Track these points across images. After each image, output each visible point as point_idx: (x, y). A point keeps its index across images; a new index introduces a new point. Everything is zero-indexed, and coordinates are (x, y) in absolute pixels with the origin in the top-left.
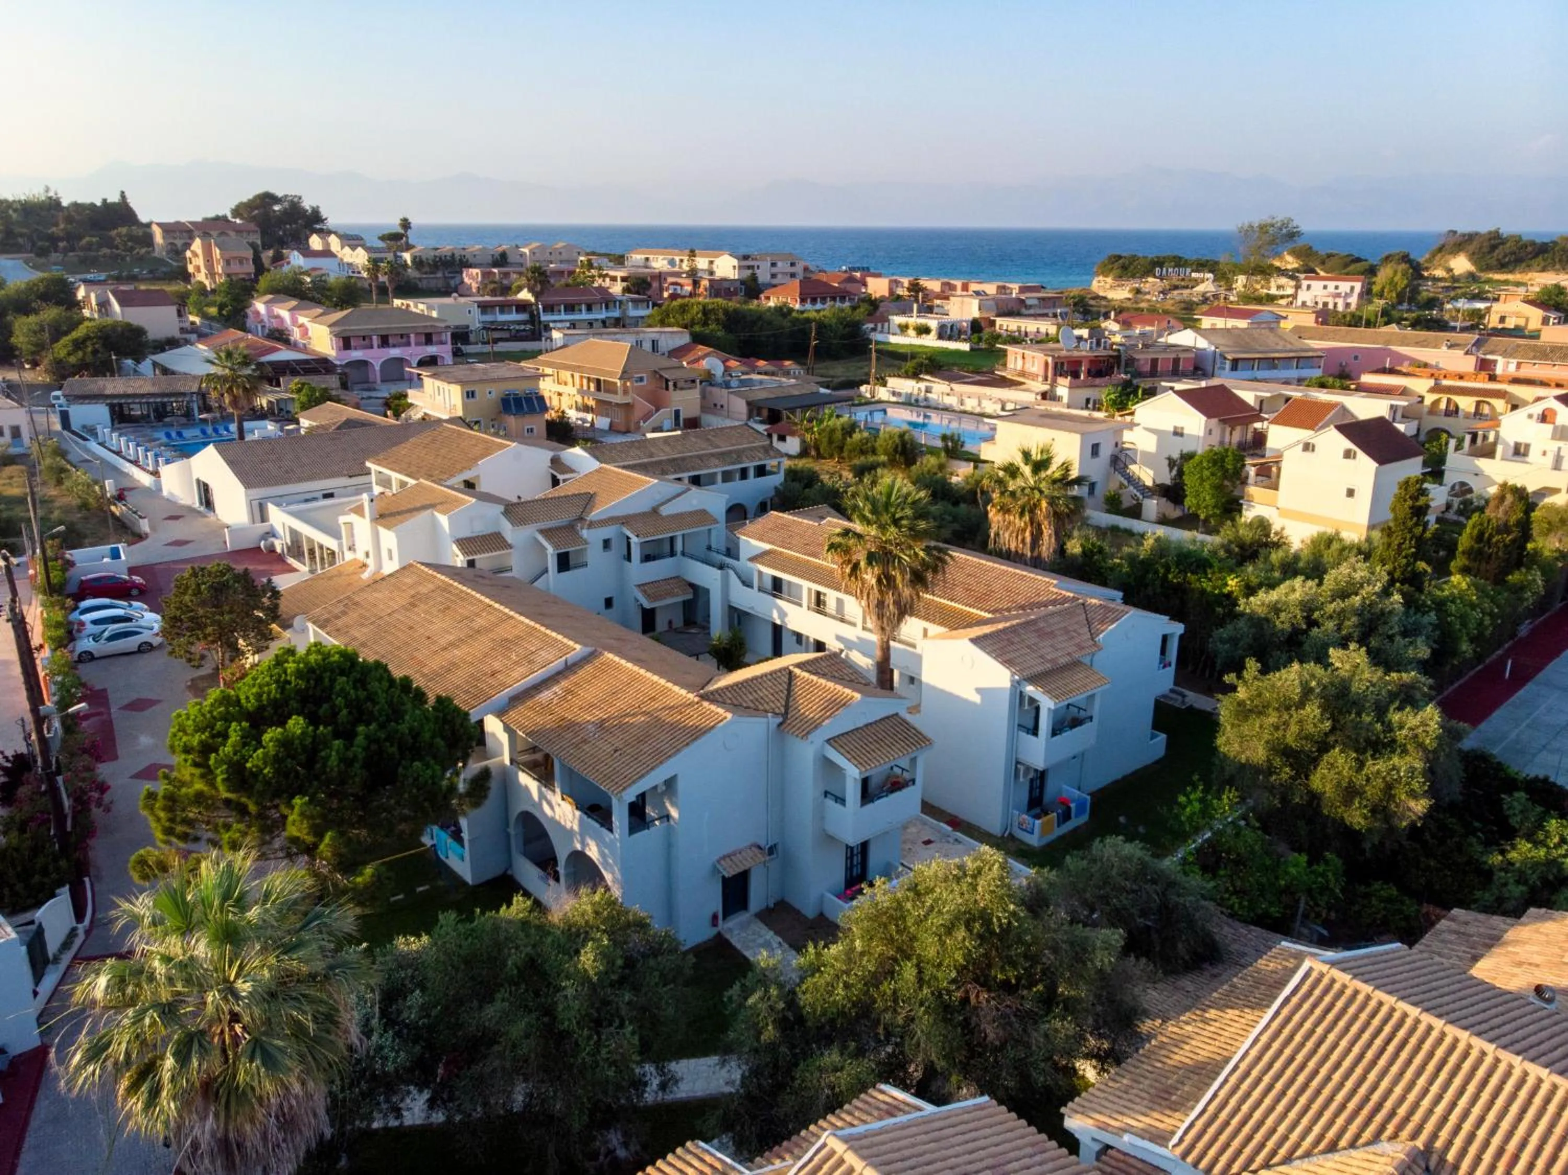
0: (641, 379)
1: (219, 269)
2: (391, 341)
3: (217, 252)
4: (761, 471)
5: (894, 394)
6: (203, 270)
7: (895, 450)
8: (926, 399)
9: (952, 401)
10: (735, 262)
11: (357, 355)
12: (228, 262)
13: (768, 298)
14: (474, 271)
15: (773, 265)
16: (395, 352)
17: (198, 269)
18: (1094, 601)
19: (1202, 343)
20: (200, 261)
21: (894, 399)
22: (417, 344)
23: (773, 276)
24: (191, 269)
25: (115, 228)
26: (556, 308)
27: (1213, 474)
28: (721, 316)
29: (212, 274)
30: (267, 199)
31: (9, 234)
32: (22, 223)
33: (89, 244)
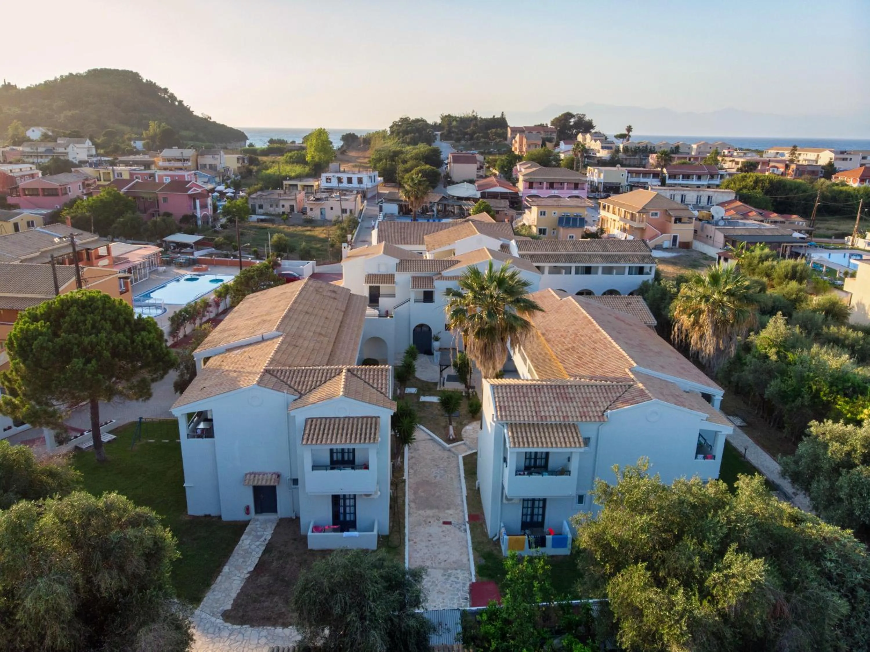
0: (656, 214)
2: (555, 186)
3: (525, 140)
4: (641, 271)
5: (868, 244)
6: (518, 150)
10: (832, 155)
11: (533, 192)
12: (529, 146)
13: (837, 178)
14: (654, 156)
16: (555, 192)
17: (516, 149)
18: (640, 385)
20: (517, 145)
21: (868, 248)
22: (568, 189)
24: (513, 150)
25: (490, 129)
26: (677, 177)
29: (521, 150)
30: (568, 116)
31: (450, 132)
32: (455, 127)
33: (478, 136)
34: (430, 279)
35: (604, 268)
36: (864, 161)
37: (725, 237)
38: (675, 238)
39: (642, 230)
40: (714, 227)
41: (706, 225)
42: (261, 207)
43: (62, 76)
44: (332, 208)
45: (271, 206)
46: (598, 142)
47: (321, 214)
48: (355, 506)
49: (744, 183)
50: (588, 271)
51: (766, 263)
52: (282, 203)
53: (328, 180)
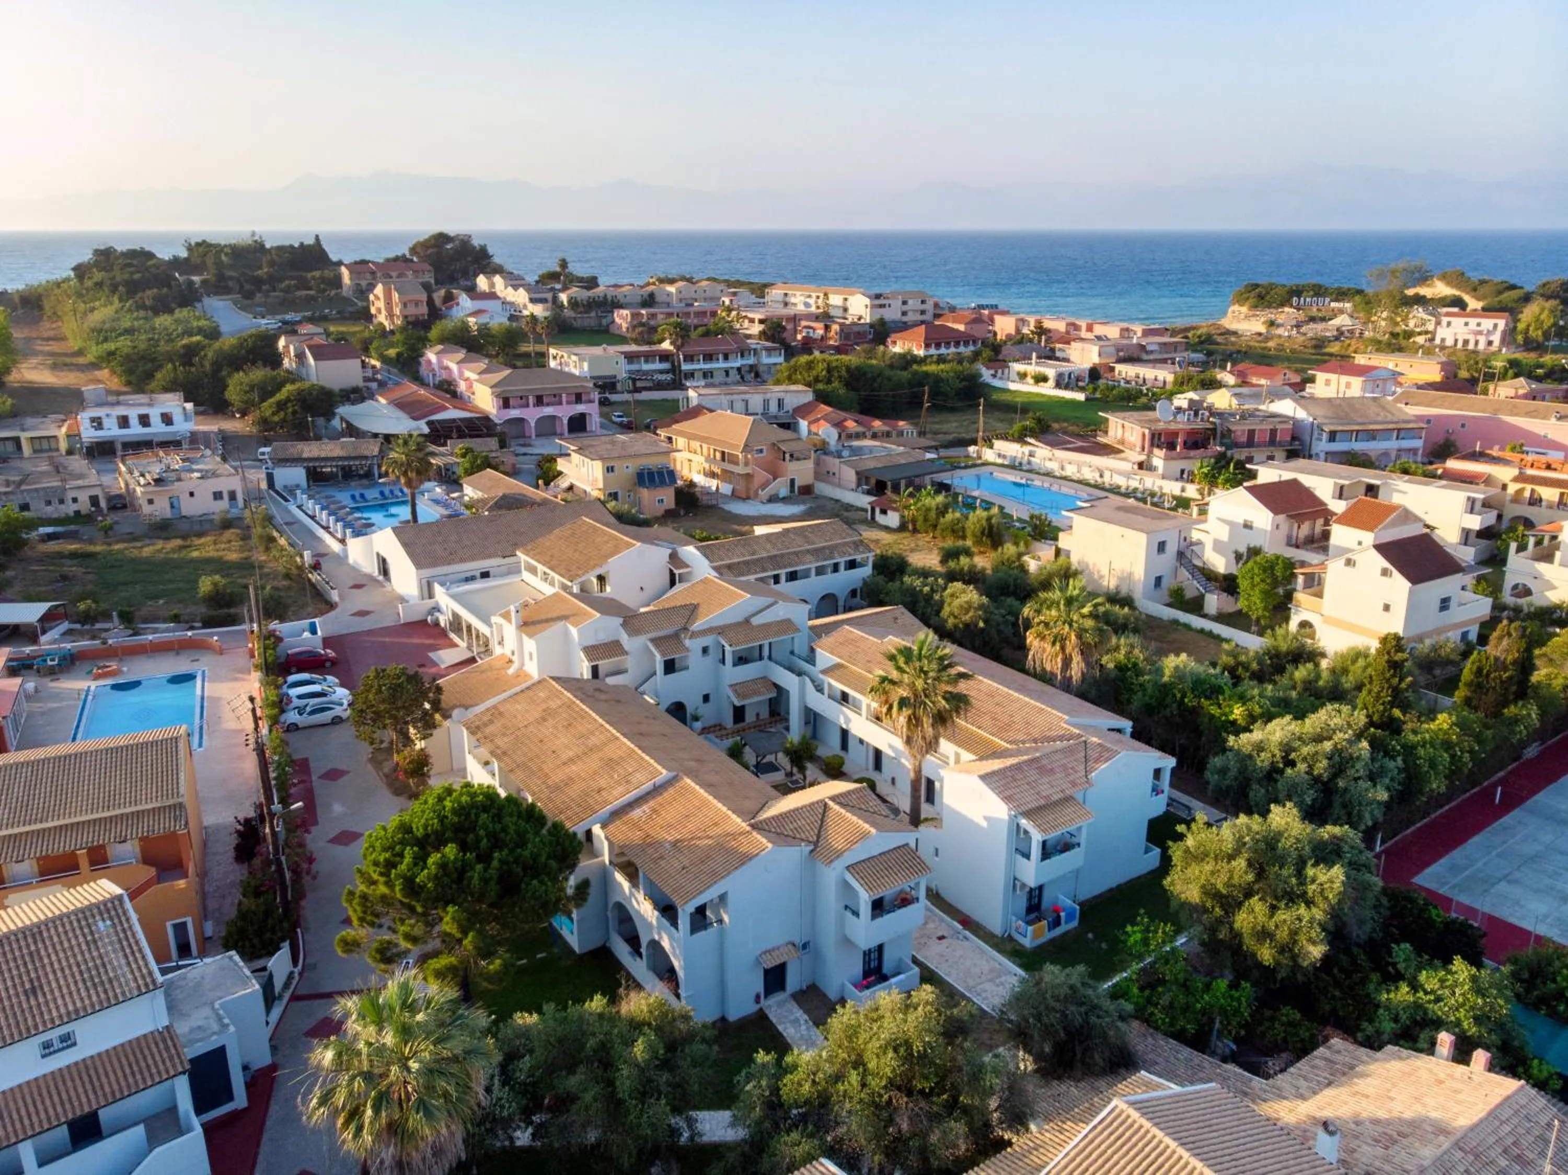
0: (761, 451)
1: (397, 311)
2: (545, 400)
3: (396, 296)
5: (999, 455)
6: (384, 312)
7: (983, 533)
8: (1029, 463)
9: (1053, 466)
10: (867, 301)
11: (514, 413)
12: (405, 305)
13: (894, 343)
14: (625, 312)
15: (904, 303)
16: (548, 411)
17: (379, 310)
18: (1095, 739)
19: (1301, 414)
20: (381, 304)
21: (1000, 461)
22: (568, 403)
23: (904, 313)
24: (373, 311)
27: (1263, 581)
28: (844, 373)
29: (391, 315)
30: (441, 239)
31: (221, 277)
32: (232, 267)
33: (289, 286)
36: (905, 308)
37: (857, 473)
38: (792, 481)
39: (748, 476)
40: (837, 461)
42: (26, 508)
44: (192, 494)
45: (49, 503)
46: (521, 290)
47: (172, 506)
49: (814, 373)
51: (949, 516)
52: (70, 495)
53: (97, 423)
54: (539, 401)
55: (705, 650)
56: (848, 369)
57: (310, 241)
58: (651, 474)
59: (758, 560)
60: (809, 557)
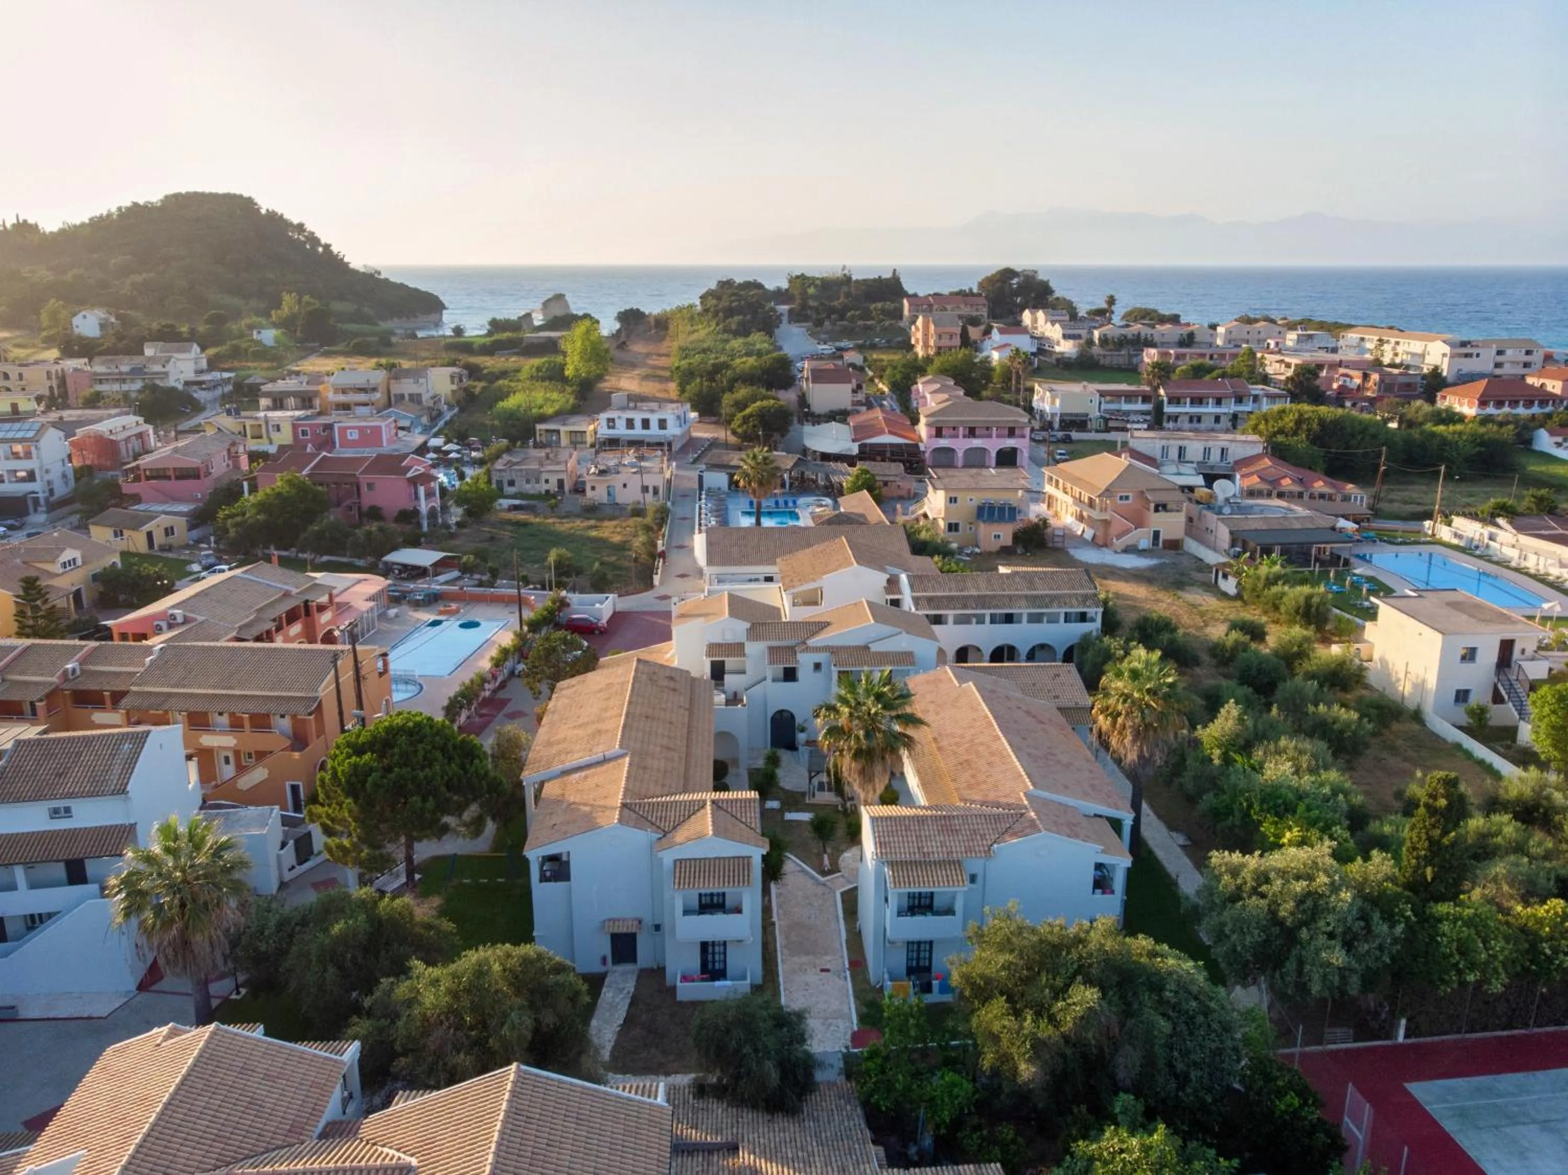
0: (1127, 498)
1: (932, 343)
2: (977, 432)
3: (932, 327)
4: (1083, 618)
5: (1456, 535)
6: (921, 343)
8: (1488, 546)
9: (1511, 554)
10: (1447, 349)
11: (943, 443)
12: (940, 337)
13: (1444, 398)
14: (1156, 351)
15: (1500, 353)
16: (977, 443)
17: (917, 341)
18: (1032, 814)
20: (919, 335)
21: (1455, 541)
22: (998, 436)
23: (1498, 365)
24: (913, 342)
25: (875, 301)
26: (1182, 401)
27: (1554, 712)
28: (1315, 426)
29: (926, 346)
30: (1008, 274)
31: (804, 306)
32: (814, 297)
33: (853, 316)
34: (792, 650)
35: (1030, 615)
36: (1500, 359)
37: (1231, 533)
38: (1156, 534)
39: (1106, 523)
40: (1215, 517)
41: (1205, 512)
42: (511, 483)
43: (120, 209)
44: (625, 486)
45: (528, 482)
46: (1057, 326)
47: (609, 494)
48: (725, 954)
49: (1281, 424)
50: (1009, 619)
52: (544, 476)
53: (611, 423)
54: (972, 432)
55: (817, 666)
56: (1322, 422)
57: (888, 275)
58: (991, 508)
59: (964, 597)
60: (1023, 602)
